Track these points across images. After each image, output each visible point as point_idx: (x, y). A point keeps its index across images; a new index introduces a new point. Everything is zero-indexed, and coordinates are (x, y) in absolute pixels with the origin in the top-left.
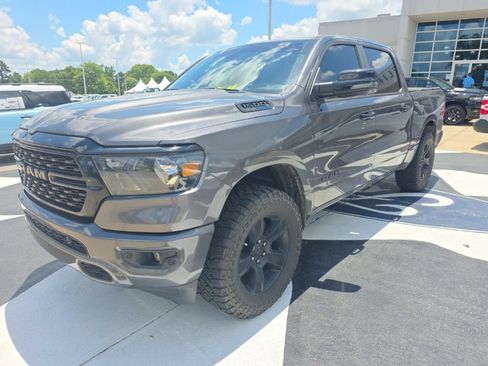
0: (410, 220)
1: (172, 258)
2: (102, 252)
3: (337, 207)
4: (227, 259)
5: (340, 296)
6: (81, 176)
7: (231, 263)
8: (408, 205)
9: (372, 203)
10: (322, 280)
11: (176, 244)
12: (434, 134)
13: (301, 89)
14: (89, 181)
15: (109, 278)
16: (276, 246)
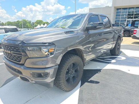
0: (114, 63)
1: (46, 75)
2: (26, 73)
3: (93, 60)
5: (94, 85)
6: (20, 52)
7: (63, 76)
8: (113, 59)
9: (103, 59)
10: (89, 80)
11: (47, 71)
12: (120, 40)
13: (83, 28)
14: (22, 54)
15: (29, 81)
16: (76, 71)
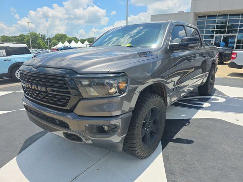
0: (207, 109)
2: (75, 126)
3: (175, 104)
4: (137, 129)
5: (185, 145)
8: (205, 102)
9: (188, 101)
10: (174, 138)
12: (215, 68)
13: (164, 46)
14: (72, 91)
15: (81, 140)
16: (155, 122)
